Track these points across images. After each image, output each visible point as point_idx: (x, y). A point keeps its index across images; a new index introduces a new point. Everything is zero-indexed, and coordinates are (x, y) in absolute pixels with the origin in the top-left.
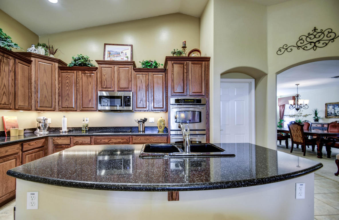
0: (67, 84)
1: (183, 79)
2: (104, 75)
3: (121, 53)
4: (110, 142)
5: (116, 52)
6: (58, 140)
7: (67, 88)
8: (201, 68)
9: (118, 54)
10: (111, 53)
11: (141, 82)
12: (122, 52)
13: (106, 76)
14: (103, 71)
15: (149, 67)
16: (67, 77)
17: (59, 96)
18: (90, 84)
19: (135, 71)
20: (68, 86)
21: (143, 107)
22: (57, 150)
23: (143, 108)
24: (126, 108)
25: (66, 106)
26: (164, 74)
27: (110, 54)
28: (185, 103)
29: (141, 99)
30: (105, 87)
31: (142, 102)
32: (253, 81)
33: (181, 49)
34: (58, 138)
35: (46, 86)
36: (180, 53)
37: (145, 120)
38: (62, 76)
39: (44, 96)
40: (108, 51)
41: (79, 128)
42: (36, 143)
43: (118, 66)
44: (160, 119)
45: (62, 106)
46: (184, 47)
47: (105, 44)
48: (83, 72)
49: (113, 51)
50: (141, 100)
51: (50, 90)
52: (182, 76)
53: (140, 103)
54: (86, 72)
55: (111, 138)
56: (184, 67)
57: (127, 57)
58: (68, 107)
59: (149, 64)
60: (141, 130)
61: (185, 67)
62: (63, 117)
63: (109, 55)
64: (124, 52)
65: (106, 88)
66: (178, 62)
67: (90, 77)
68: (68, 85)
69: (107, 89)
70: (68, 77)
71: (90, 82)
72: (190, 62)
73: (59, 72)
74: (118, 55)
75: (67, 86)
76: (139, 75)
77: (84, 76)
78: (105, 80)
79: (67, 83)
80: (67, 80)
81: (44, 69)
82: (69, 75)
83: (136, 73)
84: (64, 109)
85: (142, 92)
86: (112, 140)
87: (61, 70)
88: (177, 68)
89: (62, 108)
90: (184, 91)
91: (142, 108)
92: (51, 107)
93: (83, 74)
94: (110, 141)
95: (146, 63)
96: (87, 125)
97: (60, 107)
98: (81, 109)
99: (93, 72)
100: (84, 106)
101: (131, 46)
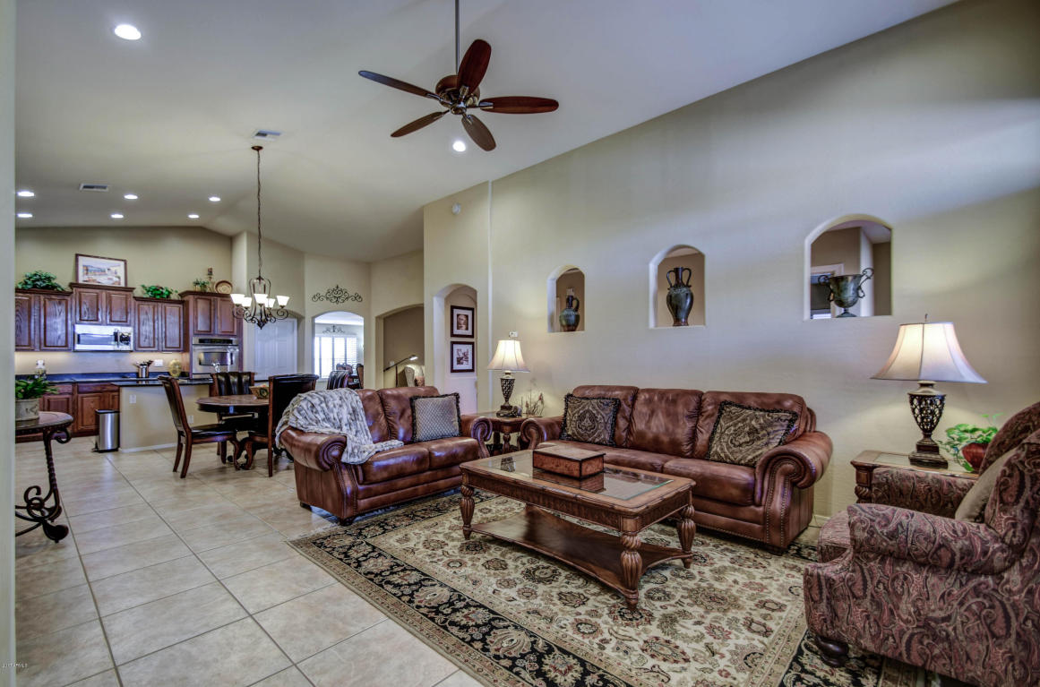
1: (210, 317)
2: (85, 303)
3: (106, 270)
5: (98, 268)
9: (102, 272)
10: (90, 268)
11: (147, 314)
12: (109, 269)
13: (88, 304)
14: (83, 297)
15: (158, 297)
18: (60, 313)
19: (135, 300)
20: (19, 316)
23: (149, 347)
26: (181, 306)
27: (87, 270)
28: (212, 343)
29: (146, 336)
30: (86, 318)
31: (147, 340)
32: (296, 320)
33: (204, 279)
36: (204, 285)
37: (149, 363)
40: (84, 266)
43: (107, 291)
44: (174, 361)
46: (210, 272)
47: (77, 255)
48: (47, 297)
49: (92, 268)
52: (208, 313)
54: (53, 297)
57: (119, 278)
58: (18, 346)
59: (158, 292)
60: (144, 376)
61: (213, 303)
63: (85, 272)
64: (113, 269)
65: (87, 320)
66: (203, 297)
67: (60, 304)
68: (19, 314)
69: (89, 322)
70: (19, 302)
71: (60, 311)
72: (219, 299)
76: (142, 306)
77: (50, 302)
78: (86, 310)
82: (21, 299)
83: (137, 303)
85: (147, 327)
90: (210, 329)
91: (147, 347)
93: (46, 300)
95: (154, 290)
96: (45, 371)
98: (43, 347)
99: (66, 298)
100: (48, 344)
101: (125, 261)
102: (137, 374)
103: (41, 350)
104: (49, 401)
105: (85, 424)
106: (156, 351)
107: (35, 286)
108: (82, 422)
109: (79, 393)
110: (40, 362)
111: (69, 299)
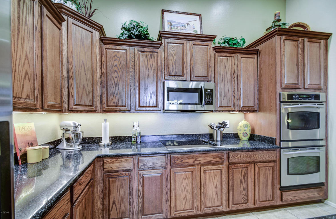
0: (116, 68)
1: (297, 64)
2: (172, 55)
3: (186, 25)
4: (196, 162)
5: (180, 23)
6: (113, 162)
7: (116, 74)
8: (319, 49)
10: (173, 23)
11: (225, 67)
12: (188, 24)
13: (175, 57)
14: (170, 48)
15: (234, 48)
16: (114, 57)
17: (102, 87)
18: (151, 68)
19: (216, 51)
20: (117, 72)
21: (227, 105)
22: (110, 180)
23: (228, 107)
24: (206, 107)
25: (114, 103)
26: (256, 56)
27: (171, 25)
28: (300, 100)
29: (225, 94)
30: (173, 74)
31: (225, 98)
34: (113, 160)
35: (84, 68)
37: (225, 125)
38: (106, 54)
39: (82, 87)
40: (169, 21)
41: (125, 137)
42: (86, 176)
43: (191, 42)
44: (244, 123)
45: (107, 103)
47: (163, 11)
48: (140, 49)
49: (175, 22)
50: (225, 96)
51: (90, 77)
52: (295, 60)
53: (224, 100)
54: (146, 49)
55: (197, 157)
56: (298, 45)
58: (116, 106)
60: (219, 139)
61: (300, 46)
62: (104, 121)
63: (170, 27)
64: (191, 24)
65: (175, 76)
66: (291, 38)
67: (151, 57)
68: (117, 70)
69: (176, 78)
70: (116, 55)
71: (151, 66)
72: (306, 40)
73: (101, 47)
74: (183, 28)
75: (115, 71)
76: (221, 57)
77: (143, 55)
78: (173, 64)
79: (116, 66)
80: (115, 60)
81: (81, 39)
82: (118, 52)
83: (217, 54)
84: (110, 109)
85: (226, 83)
86: (199, 159)
87: (104, 43)
88: (289, 47)
89: (108, 106)
90: (298, 81)
91: (226, 107)
92: (92, 106)
93: (140, 52)
94: (195, 160)
95: (230, 39)
97: (104, 106)
98: (138, 108)
99: (156, 50)
100: (141, 105)
101: (200, 15)
102: (211, 136)
103: (137, 111)
104: (143, 177)
105: (178, 208)
106: (233, 111)
107: (130, 37)
108: (176, 206)
109: (172, 167)
110: (136, 125)
111: (159, 50)
